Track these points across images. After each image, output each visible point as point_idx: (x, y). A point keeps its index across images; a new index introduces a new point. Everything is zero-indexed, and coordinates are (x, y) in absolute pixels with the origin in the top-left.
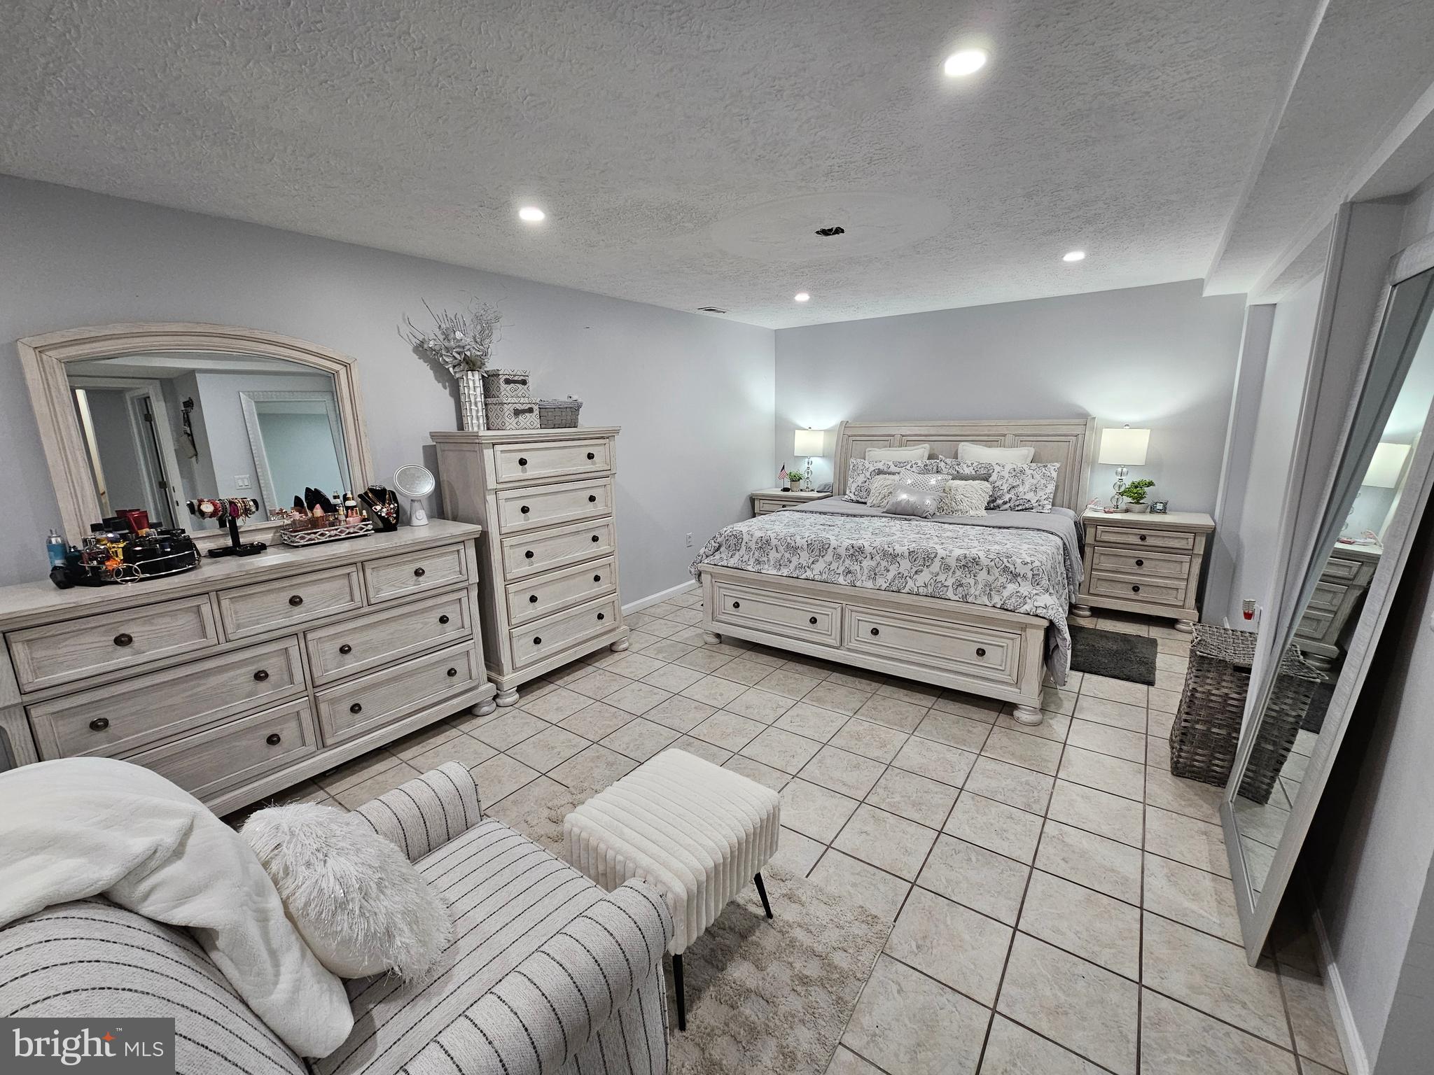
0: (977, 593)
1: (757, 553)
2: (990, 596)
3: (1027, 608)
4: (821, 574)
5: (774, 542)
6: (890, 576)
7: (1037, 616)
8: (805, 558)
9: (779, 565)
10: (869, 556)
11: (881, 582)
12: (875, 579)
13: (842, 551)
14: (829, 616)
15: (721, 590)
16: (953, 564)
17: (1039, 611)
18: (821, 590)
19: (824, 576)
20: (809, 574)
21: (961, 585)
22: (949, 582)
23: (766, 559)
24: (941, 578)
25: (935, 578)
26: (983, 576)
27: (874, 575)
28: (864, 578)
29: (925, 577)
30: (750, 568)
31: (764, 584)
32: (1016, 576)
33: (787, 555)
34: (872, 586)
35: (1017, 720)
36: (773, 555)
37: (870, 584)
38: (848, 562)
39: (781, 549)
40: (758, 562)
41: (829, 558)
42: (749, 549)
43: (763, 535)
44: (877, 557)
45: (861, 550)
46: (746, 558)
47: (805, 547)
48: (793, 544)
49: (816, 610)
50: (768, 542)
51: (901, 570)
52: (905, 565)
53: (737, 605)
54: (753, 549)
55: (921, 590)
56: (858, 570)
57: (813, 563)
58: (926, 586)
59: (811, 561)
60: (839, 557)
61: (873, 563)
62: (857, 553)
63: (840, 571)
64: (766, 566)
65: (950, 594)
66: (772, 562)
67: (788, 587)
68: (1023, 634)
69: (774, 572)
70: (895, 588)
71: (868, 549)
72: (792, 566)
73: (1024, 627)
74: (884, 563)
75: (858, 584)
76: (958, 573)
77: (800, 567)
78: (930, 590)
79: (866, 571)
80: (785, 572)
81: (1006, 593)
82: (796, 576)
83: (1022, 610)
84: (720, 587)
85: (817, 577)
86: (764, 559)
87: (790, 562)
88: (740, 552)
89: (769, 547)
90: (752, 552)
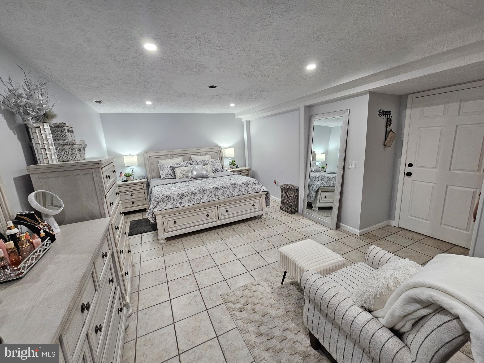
0: (250, 191)
1: (179, 200)
2: (252, 190)
3: (261, 190)
4: (207, 199)
5: (185, 194)
6: (228, 193)
7: (264, 191)
8: (199, 196)
9: (190, 201)
10: (220, 189)
11: (226, 196)
12: (224, 195)
13: (212, 190)
14: (212, 212)
15: (167, 219)
16: (242, 185)
17: (265, 190)
18: (210, 205)
19: (208, 200)
20: (202, 201)
21: (246, 190)
22: (243, 190)
23: (184, 201)
24: (241, 189)
25: (239, 190)
26: (249, 186)
27: (223, 194)
28: (221, 196)
29: (236, 190)
30: (179, 206)
31: (186, 210)
32: (255, 184)
33: (192, 197)
34: (224, 198)
35: (263, 218)
36: (187, 198)
37: (223, 197)
38: (214, 193)
39: (189, 195)
40: (181, 203)
41: (208, 193)
42: (175, 200)
43: (179, 193)
44: (223, 189)
45: (217, 188)
46: (175, 203)
47: (198, 192)
48: (193, 192)
49: (207, 212)
50: (183, 194)
51: (230, 190)
52: (231, 189)
53: (175, 222)
54: (177, 199)
56: (219, 194)
57: (203, 197)
58: (237, 193)
59: (202, 196)
60: (211, 192)
61: (222, 191)
62: (216, 189)
63: (213, 196)
64: (185, 203)
65: (244, 193)
66: (187, 201)
67: (197, 208)
68: (261, 197)
69: (190, 204)
70: (230, 196)
71: (219, 187)
72: (195, 200)
73: (262, 195)
74: (225, 190)
75: (220, 198)
76: (244, 187)
77: (199, 199)
78: (239, 193)
79: (221, 194)
80: (193, 203)
81: (256, 188)
82: (199, 203)
83: (261, 191)
84: (165, 218)
85: (206, 201)
86: (183, 201)
87: (194, 199)
88: (171, 202)
89: (184, 196)
90: (177, 200)
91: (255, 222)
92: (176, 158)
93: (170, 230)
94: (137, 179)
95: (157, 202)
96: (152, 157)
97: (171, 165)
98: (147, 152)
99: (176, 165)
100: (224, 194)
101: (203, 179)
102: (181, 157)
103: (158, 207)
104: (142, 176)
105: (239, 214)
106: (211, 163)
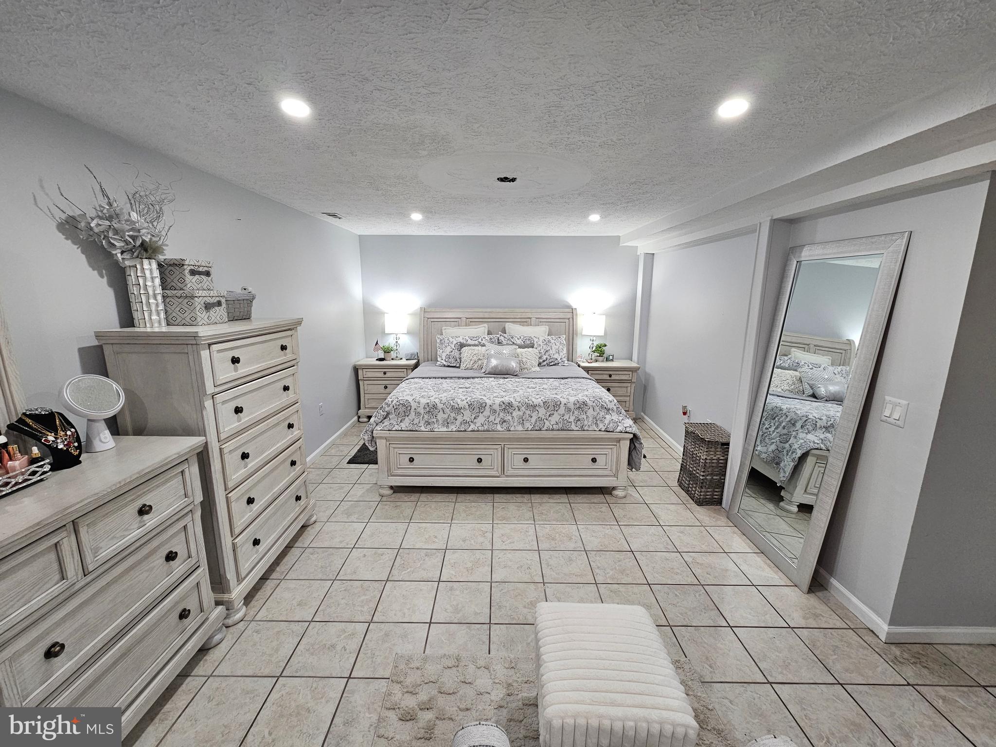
0: (590, 423)
1: (426, 417)
2: (596, 424)
3: (619, 428)
4: (482, 425)
5: (440, 406)
6: (533, 420)
7: (626, 432)
8: (468, 415)
9: (447, 423)
10: (517, 408)
11: (528, 426)
12: (523, 424)
13: (497, 407)
14: (491, 456)
15: (396, 450)
16: (572, 407)
17: (628, 430)
18: (486, 438)
19: (486, 427)
20: (472, 427)
21: (579, 420)
22: (572, 419)
23: (435, 420)
24: (566, 417)
25: (562, 418)
26: (590, 412)
27: (522, 422)
28: (515, 424)
29: (556, 418)
30: (423, 428)
31: (436, 440)
32: (608, 410)
33: (453, 415)
34: (522, 429)
35: (616, 497)
36: (441, 416)
37: (520, 428)
38: (502, 414)
39: (447, 411)
40: (428, 423)
41: (487, 412)
42: (418, 414)
43: (429, 401)
44: (523, 408)
45: (510, 405)
46: (416, 421)
47: (467, 407)
48: (457, 406)
49: (481, 453)
50: (435, 406)
51: (540, 415)
52: (542, 412)
53: (411, 460)
54: (423, 413)
55: (555, 427)
56: (511, 419)
57: (475, 418)
58: (557, 424)
59: (473, 417)
60: (495, 411)
61: (521, 413)
62: (507, 407)
63: (497, 421)
64: (436, 426)
65: (573, 427)
66: (441, 422)
67: (458, 439)
68: (618, 444)
69: (445, 429)
70: (537, 428)
71: (515, 404)
72: (458, 423)
73: (619, 440)
74: (528, 412)
75: (512, 429)
76: (576, 412)
77: (465, 422)
78: (560, 425)
79: (516, 419)
80: (453, 427)
81: (607, 422)
82: (463, 429)
83: (618, 430)
84: (394, 448)
85: (480, 428)
86: (433, 420)
87: (456, 420)
88: (409, 417)
89: (436, 411)
90: (422, 416)
91: (592, 501)
92: (476, 327)
93: (400, 472)
94: (401, 359)
95: (385, 413)
96: (432, 320)
97: (460, 340)
98: (424, 310)
99: (469, 340)
100: (523, 420)
101: (504, 378)
102: (486, 325)
103: (386, 422)
104: (412, 355)
105: (553, 472)
106: (542, 344)
